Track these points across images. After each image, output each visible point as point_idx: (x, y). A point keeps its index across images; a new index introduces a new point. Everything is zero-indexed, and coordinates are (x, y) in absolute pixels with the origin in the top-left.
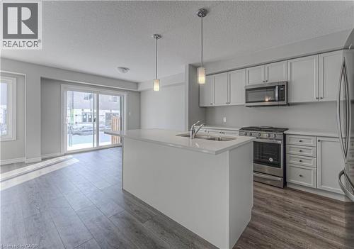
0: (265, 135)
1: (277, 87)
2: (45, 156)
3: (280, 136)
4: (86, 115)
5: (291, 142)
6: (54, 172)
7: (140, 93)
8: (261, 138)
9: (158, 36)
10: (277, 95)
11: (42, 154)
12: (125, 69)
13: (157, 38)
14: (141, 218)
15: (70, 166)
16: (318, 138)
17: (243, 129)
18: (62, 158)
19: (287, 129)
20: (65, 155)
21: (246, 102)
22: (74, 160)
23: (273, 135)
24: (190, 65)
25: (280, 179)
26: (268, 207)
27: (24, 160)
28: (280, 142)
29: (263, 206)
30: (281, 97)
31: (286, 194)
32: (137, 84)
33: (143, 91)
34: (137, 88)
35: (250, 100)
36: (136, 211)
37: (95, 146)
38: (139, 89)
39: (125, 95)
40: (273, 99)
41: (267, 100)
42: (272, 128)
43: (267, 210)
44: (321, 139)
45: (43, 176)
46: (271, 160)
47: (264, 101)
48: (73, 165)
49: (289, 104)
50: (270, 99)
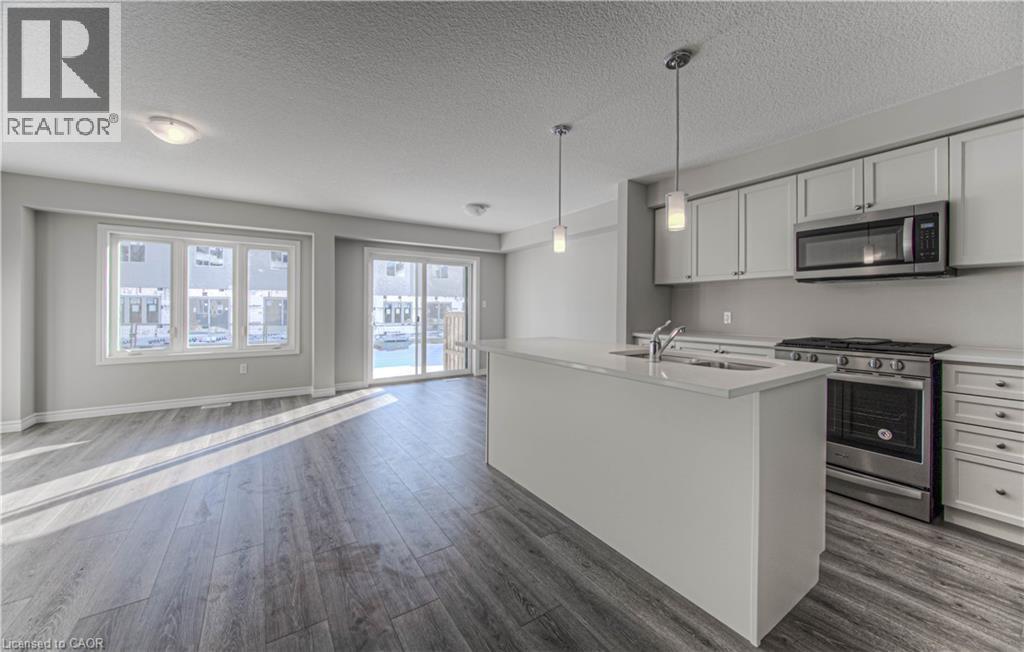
0: (863, 361)
1: (908, 222)
2: (342, 386)
3: (917, 366)
4: (390, 308)
5: (961, 387)
6: (359, 418)
7: (504, 256)
8: (849, 371)
9: (563, 129)
10: (907, 244)
11: (336, 382)
12: (482, 206)
13: (561, 133)
14: (537, 526)
15: (383, 408)
17: (786, 343)
18: (366, 393)
19: (948, 347)
20: (371, 386)
21: (799, 269)
22: (388, 399)
23: (891, 363)
24: (631, 182)
25: (917, 494)
26: (874, 564)
27: (312, 391)
28: (918, 384)
29: (856, 558)
31: (939, 541)
32: (500, 237)
33: (514, 252)
34: (500, 246)
35: (809, 264)
36: (521, 510)
37: (420, 372)
38: (505, 248)
39: (475, 262)
40: (893, 257)
41: (869, 258)
42: (889, 342)
43: (869, 569)
45: (345, 422)
46: (885, 435)
47: (861, 265)
48: (387, 407)
49: (954, 272)
50: (879, 256)
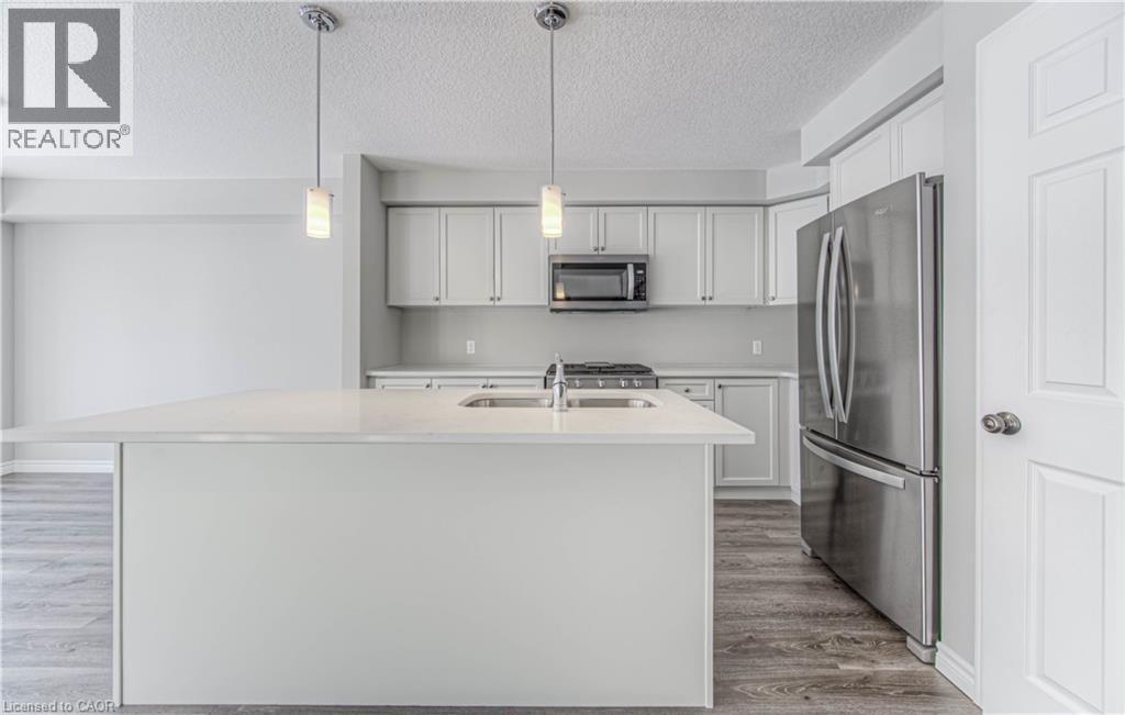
1: (630, 268)
7: (11, 225)
9: (325, 18)
10: (631, 285)
13: (321, 24)
16: (719, 382)
21: (554, 299)
24: (364, 157)
30: (640, 292)
44: (723, 382)
